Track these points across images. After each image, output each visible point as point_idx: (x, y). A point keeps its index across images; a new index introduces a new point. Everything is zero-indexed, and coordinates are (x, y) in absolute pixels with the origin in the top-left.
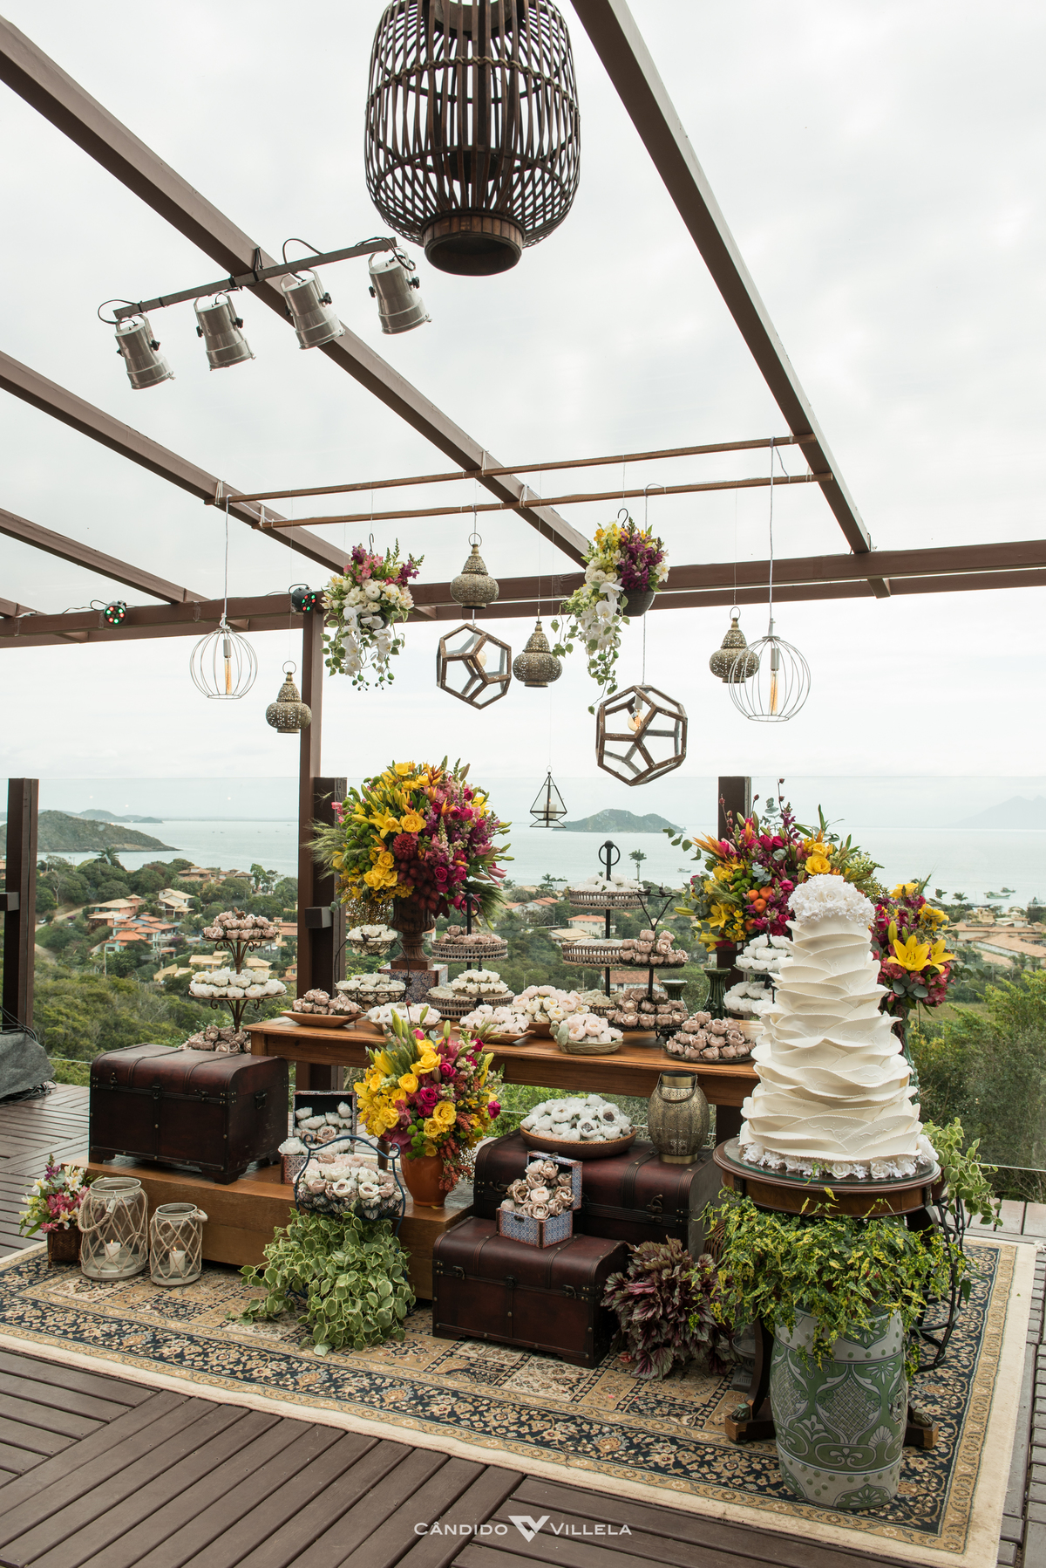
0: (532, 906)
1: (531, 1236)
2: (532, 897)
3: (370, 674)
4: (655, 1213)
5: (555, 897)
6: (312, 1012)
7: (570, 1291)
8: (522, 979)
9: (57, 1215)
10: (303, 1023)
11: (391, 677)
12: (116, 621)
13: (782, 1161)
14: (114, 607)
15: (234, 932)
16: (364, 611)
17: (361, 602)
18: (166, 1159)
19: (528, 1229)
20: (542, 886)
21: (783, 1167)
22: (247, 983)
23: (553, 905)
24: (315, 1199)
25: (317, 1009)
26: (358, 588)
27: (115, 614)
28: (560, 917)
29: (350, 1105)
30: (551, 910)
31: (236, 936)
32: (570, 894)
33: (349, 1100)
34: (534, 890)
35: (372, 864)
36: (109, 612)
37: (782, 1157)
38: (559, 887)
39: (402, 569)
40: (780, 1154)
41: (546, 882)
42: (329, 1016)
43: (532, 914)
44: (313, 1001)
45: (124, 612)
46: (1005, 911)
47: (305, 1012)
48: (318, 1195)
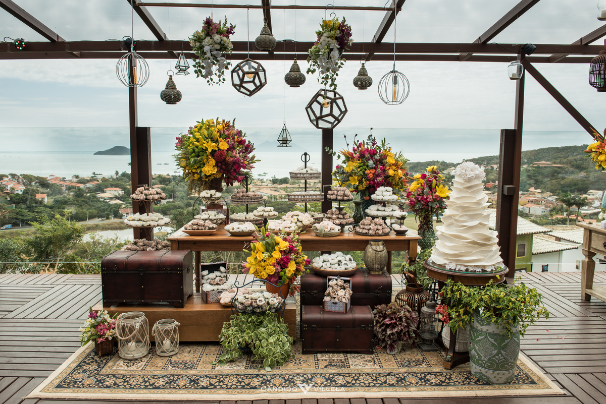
0: (88, 185)
1: (342, 309)
2: (88, 181)
3: (215, 78)
4: (378, 293)
5: (98, 181)
6: (198, 229)
7: (364, 327)
8: (86, 214)
9: (104, 334)
10: (191, 234)
11: (224, 80)
12: (21, 48)
13: (466, 268)
14: (20, 41)
15: (151, 196)
16: (212, 48)
17: (211, 44)
18: (149, 301)
19: (339, 307)
20: (92, 177)
21: (467, 270)
22: (157, 219)
23: (97, 184)
24: (248, 308)
25: (200, 228)
26: (209, 38)
27: (20, 45)
28: (100, 189)
29: (225, 268)
30: (97, 186)
31: (152, 198)
32: (104, 180)
33: (224, 265)
34: (89, 179)
35: (204, 164)
36: (17, 43)
37: (465, 266)
38: (99, 177)
39: (227, 30)
40: (464, 265)
41: (94, 175)
42: (206, 230)
43: (89, 188)
44: (197, 224)
45: (25, 44)
46: (265, 180)
47: (194, 230)
48: (249, 306)
